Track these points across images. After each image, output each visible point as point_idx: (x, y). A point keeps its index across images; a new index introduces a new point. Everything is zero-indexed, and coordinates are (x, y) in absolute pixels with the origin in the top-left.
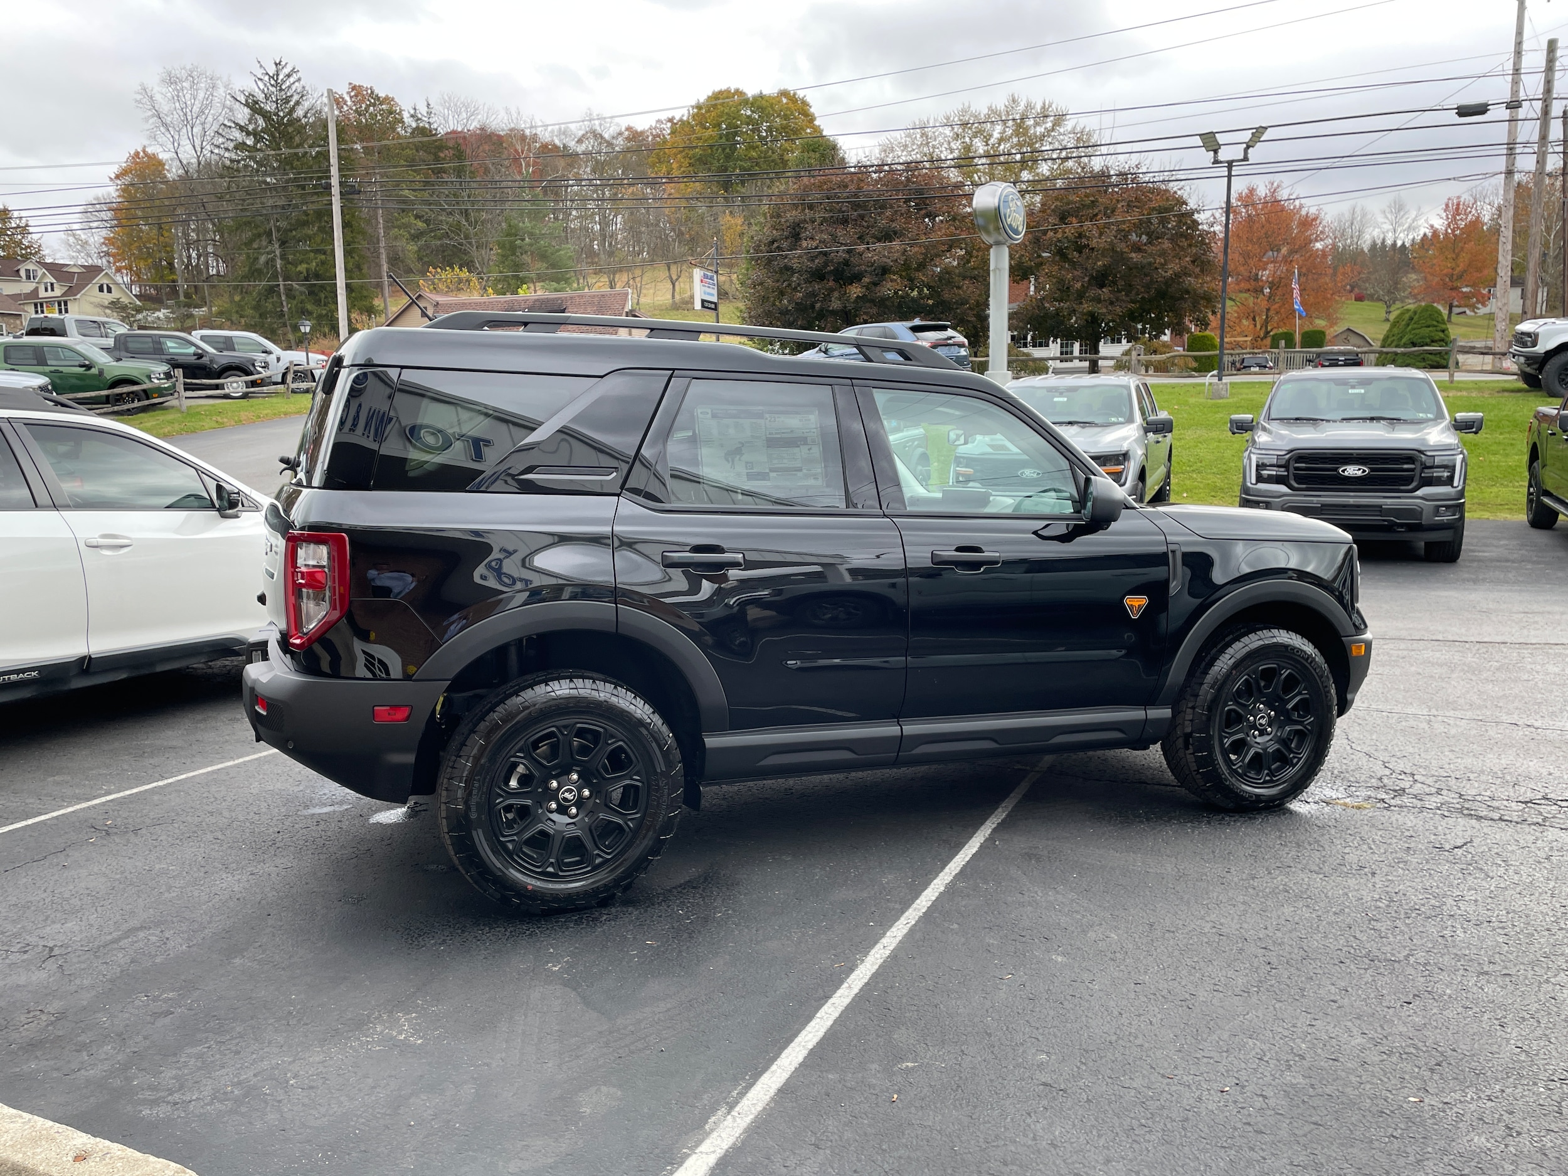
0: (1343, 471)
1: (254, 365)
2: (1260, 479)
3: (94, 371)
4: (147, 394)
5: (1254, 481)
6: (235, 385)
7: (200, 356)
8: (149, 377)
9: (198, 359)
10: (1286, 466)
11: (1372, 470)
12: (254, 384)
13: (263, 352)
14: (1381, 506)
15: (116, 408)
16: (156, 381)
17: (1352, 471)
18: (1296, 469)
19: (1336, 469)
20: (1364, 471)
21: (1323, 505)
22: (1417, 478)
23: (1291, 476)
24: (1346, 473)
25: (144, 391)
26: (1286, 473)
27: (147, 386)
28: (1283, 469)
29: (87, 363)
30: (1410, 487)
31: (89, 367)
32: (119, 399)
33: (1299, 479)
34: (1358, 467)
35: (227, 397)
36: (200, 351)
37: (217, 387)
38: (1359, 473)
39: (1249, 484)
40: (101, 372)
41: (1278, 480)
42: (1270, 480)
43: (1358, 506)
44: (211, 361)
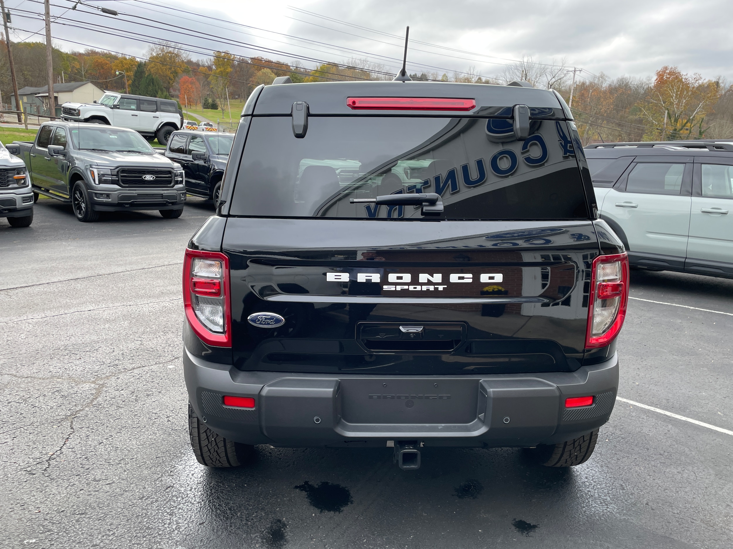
0: (145, 178)
2: (100, 182)
5: (97, 182)
10: (117, 175)
11: (156, 177)
14: (162, 194)
17: (148, 177)
18: (122, 176)
19: (141, 177)
20: (154, 178)
21: (138, 195)
22: (173, 181)
23: (120, 180)
24: (146, 179)
26: (117, 179)
28: (115, 177)
30: (171, 185)
33: (124, 182)
34: (151, 176)
38: (152, 179)
39: (94, 185)
41: (113, 182)
42: (106, 182)
43: (153, 195)
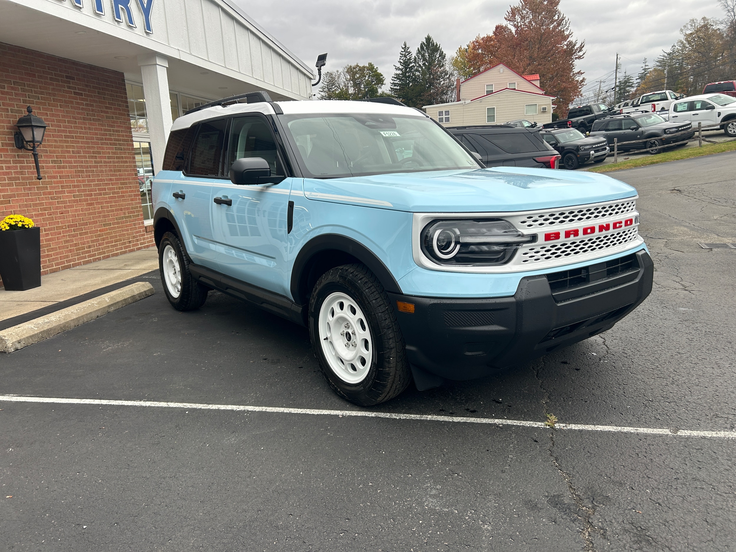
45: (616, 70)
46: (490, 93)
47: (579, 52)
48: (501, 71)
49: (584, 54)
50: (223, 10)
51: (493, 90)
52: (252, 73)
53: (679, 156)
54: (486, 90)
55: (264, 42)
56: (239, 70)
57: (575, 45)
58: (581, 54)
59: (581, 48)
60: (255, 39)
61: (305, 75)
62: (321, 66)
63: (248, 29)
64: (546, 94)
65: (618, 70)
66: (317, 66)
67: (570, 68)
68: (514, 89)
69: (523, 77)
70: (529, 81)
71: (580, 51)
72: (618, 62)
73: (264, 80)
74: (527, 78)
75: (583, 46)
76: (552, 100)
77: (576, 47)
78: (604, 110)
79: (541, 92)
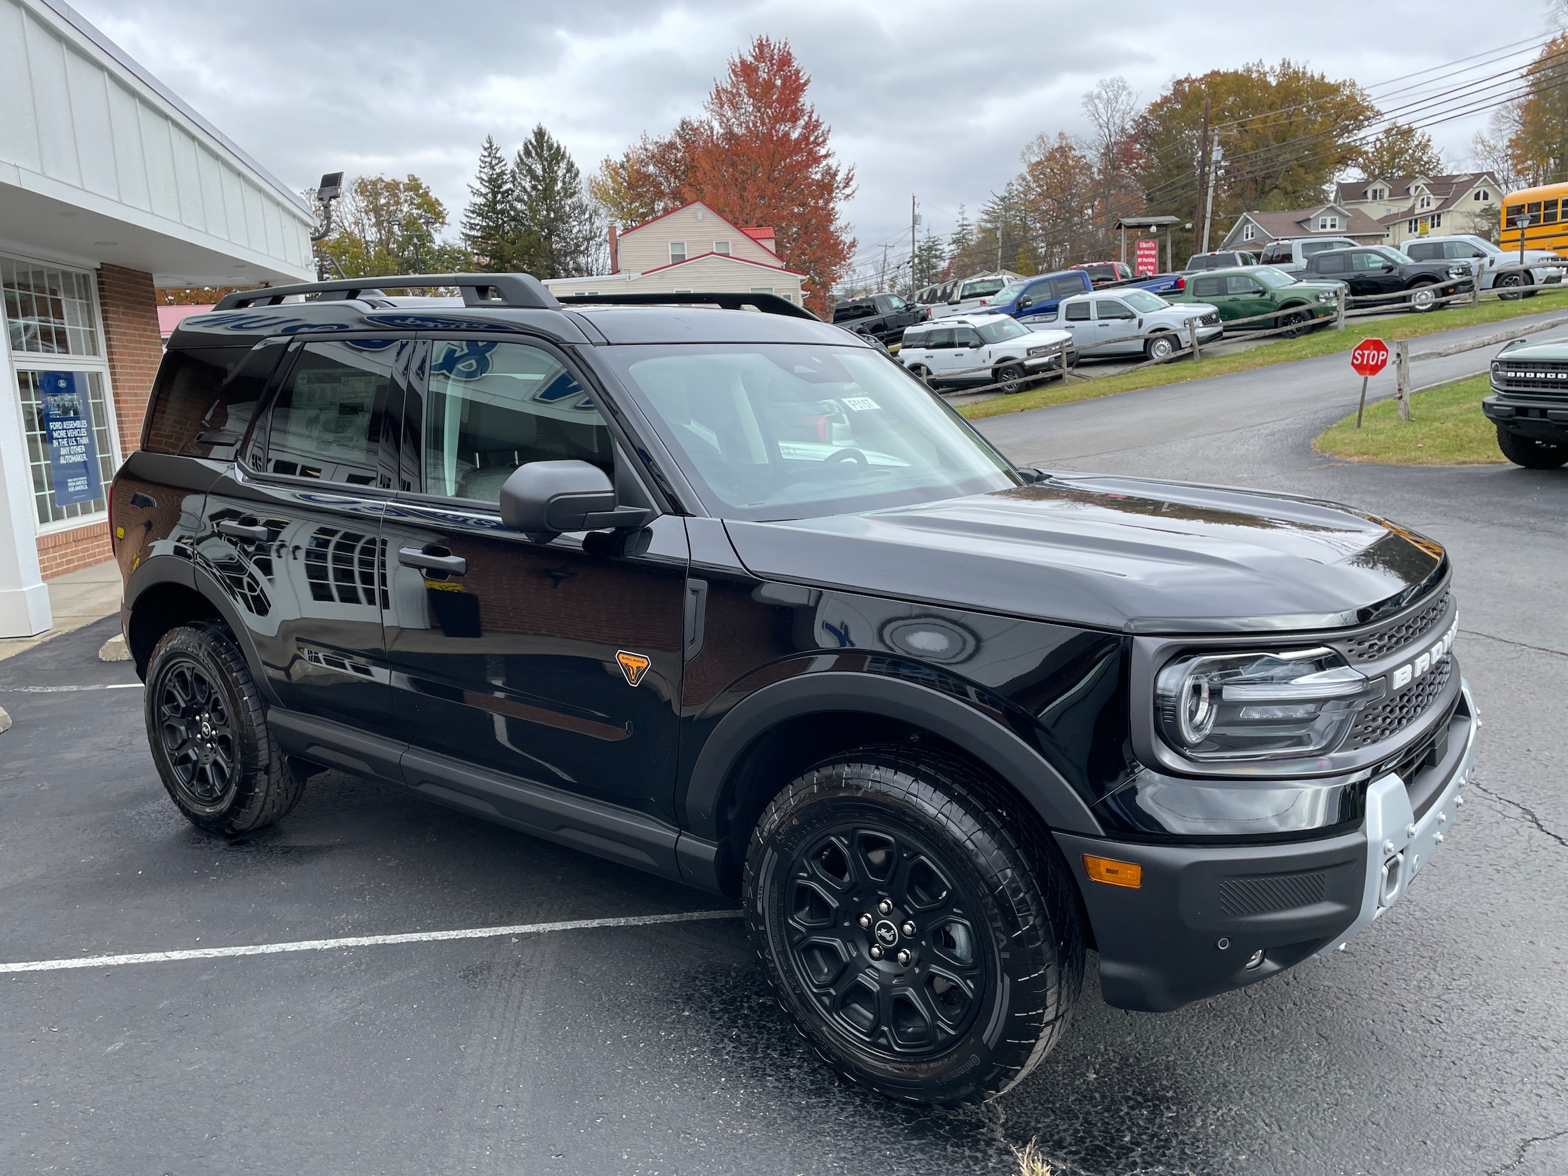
1: (1448, 273)
3: (1267, 296)
4: (1312, 314)
6: (1423, 297)
7: (1390, 269)
8: (1317, 298)
9: (1388, 272)
12: (1445, 292)
13: (1474, 256)
15: (1277, 331)
16: (1323, 301)
25: (1310, 311)
27: (1314, 305)
29: (1261, 288)
31: (1263, 293)
32: (1287, 320)
35: (1412, 310)
36: (1389, 264)
37: (1404, 299)
40: (1272, 298)
44: (1400, 273)
45: (913, 227)
46: (679, 260)
47: (844, 187)
48: (700, 215)
49: (854, 192)
50: (112, 76)
51: (686, 253)
52: (181, 214)
53: (1032, 403)
54: (670, 253)
55: (203, 146)
56: (151, 209)
57: (835, 175)
58: (848, 191)
59: (848, 181)
60: (183, 136)
61: (294, 216)
62: (331, 198)
63: (166, 117)
64: (788, 269)
65: (917, 227)
66: (321, 199)
67: (829, 217)
68: (727, 255)
69: (742, 231)
70: (754, 240)
71: (847, 185)
72: (916, 212)
73: (206, 229)
74: (749, 233)
75: (851, 179)
76: (802, 281)
77: (838, 178)
78: (897, 308)
79: (779, 264)
